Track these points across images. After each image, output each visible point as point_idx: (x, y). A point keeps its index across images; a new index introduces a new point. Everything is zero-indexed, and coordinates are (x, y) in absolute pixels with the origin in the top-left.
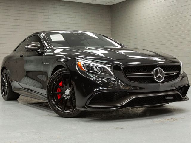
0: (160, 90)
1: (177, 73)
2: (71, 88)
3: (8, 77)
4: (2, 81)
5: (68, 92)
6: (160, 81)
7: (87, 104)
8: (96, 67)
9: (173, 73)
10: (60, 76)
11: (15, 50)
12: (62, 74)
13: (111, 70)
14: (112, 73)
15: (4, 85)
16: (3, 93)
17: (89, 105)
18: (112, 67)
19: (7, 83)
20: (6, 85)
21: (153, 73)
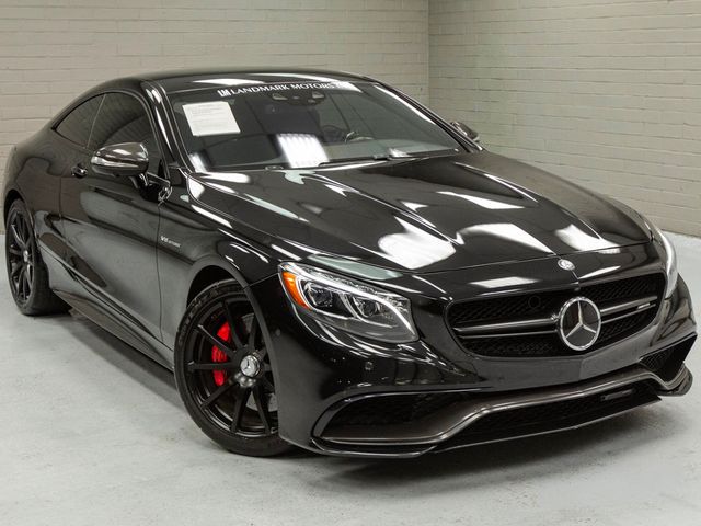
0: (583, 376)
1: (651, 303)
2: (263, 353)
3: (29, 229)
4: (10, 240)
5: (249, 366)
6: (583, 348)
7: (317, 433)
8: (350, 297)
9: (635, 308)
10: (220, 305)
11: (54, 127)
12: (229, 301)
13: (404, 314)
14: (408, 325)
15: (20, 258)
16: (17, 285)
17: (323, 434)
18: (409, 305)
19: (30, 252)
20: (26, 259)
21: (558, 317)
